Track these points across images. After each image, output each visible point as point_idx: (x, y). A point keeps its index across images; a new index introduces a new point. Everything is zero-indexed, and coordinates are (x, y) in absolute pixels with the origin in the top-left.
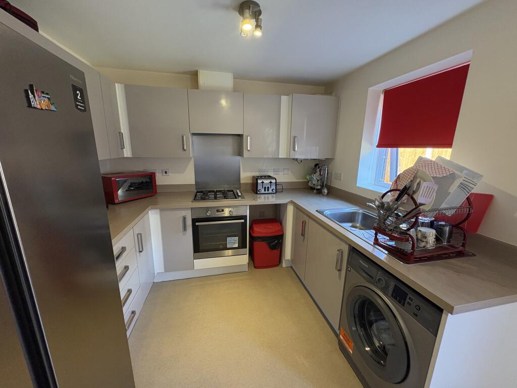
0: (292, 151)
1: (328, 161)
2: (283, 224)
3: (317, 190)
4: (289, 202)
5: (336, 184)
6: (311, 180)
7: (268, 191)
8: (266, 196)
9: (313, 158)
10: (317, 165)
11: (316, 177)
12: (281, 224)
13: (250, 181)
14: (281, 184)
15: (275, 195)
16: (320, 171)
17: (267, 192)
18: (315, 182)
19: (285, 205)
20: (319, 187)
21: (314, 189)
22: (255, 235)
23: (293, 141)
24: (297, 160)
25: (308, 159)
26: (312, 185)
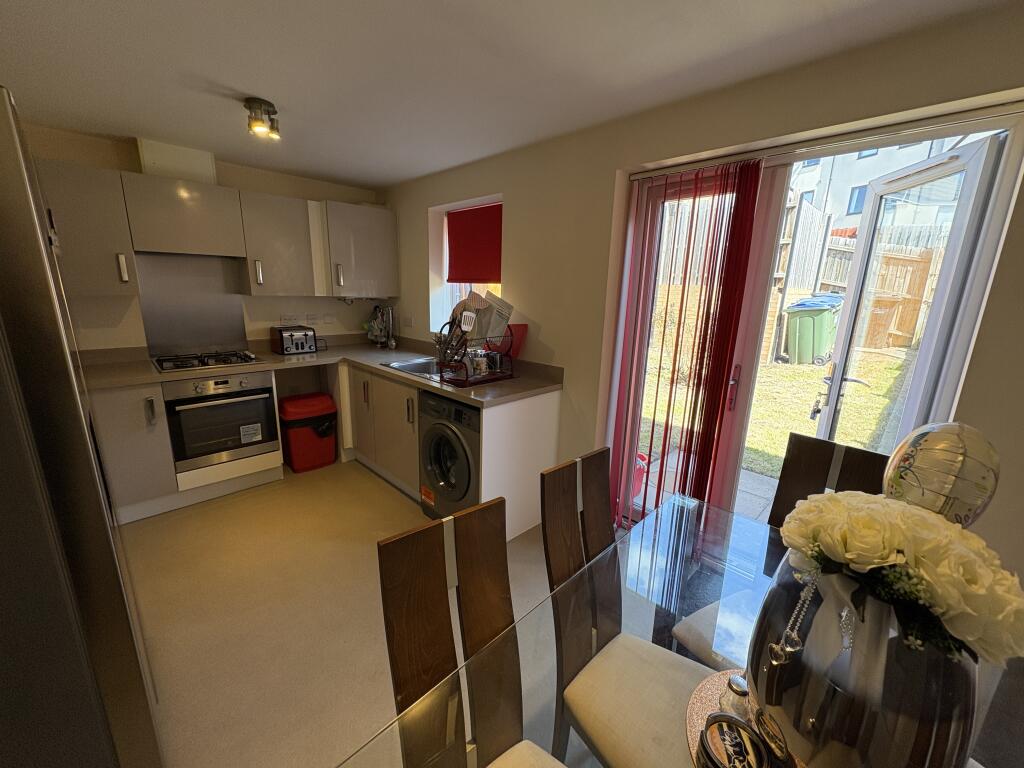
0: (335, 286)
1: (392, 301)
2: (335, 396)
3: (381, 343)
4: (340, 361)
5: (407, 333)
6: (371, 329)
7: (302, 348)
8: (301, 356)
9: (370, 296)
10: (378, 308)
11: (377, 325)
12: (331, 397)
13: (266, 337)
14: (322, 339)
15: (315, 355)
16: (382, 315)
17: (300, 351)
18: (378, 333)
19: (335, 366)
20: (384, 340)
21: (377, 343)
22: (289, 418)
23: (335, 271)
24: (344, 299)
25: (361, 299)
26: (373, 338)
